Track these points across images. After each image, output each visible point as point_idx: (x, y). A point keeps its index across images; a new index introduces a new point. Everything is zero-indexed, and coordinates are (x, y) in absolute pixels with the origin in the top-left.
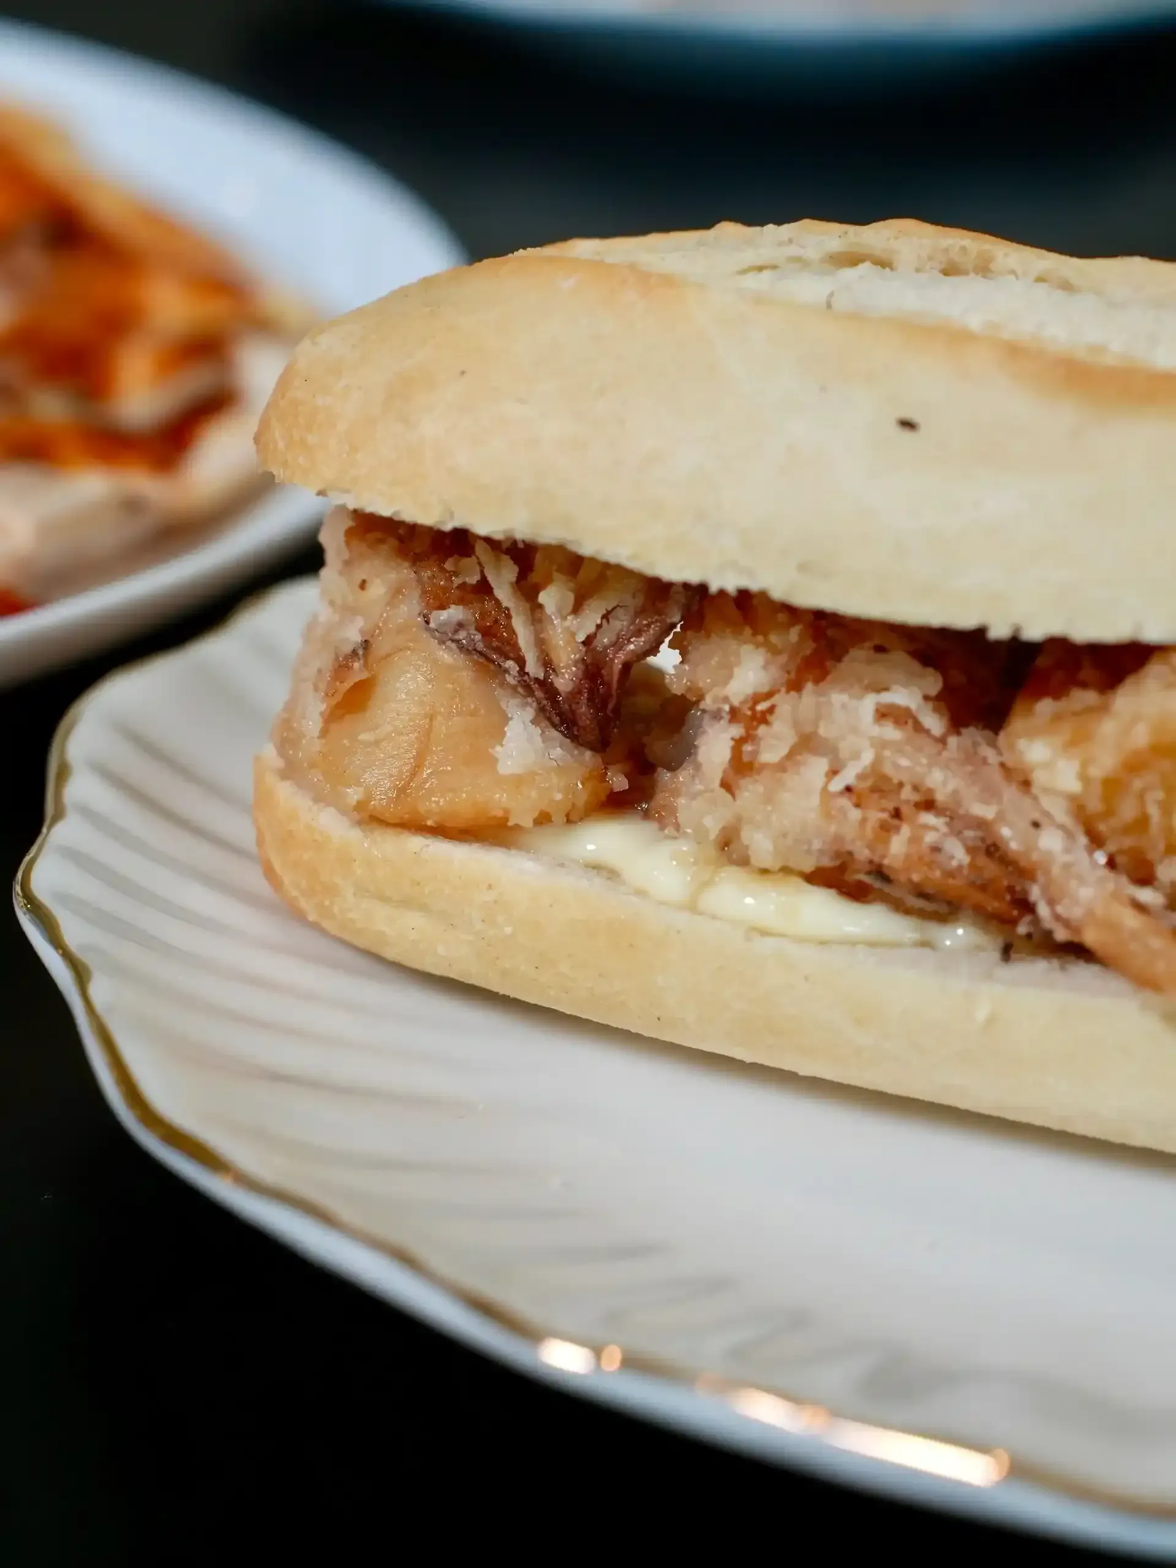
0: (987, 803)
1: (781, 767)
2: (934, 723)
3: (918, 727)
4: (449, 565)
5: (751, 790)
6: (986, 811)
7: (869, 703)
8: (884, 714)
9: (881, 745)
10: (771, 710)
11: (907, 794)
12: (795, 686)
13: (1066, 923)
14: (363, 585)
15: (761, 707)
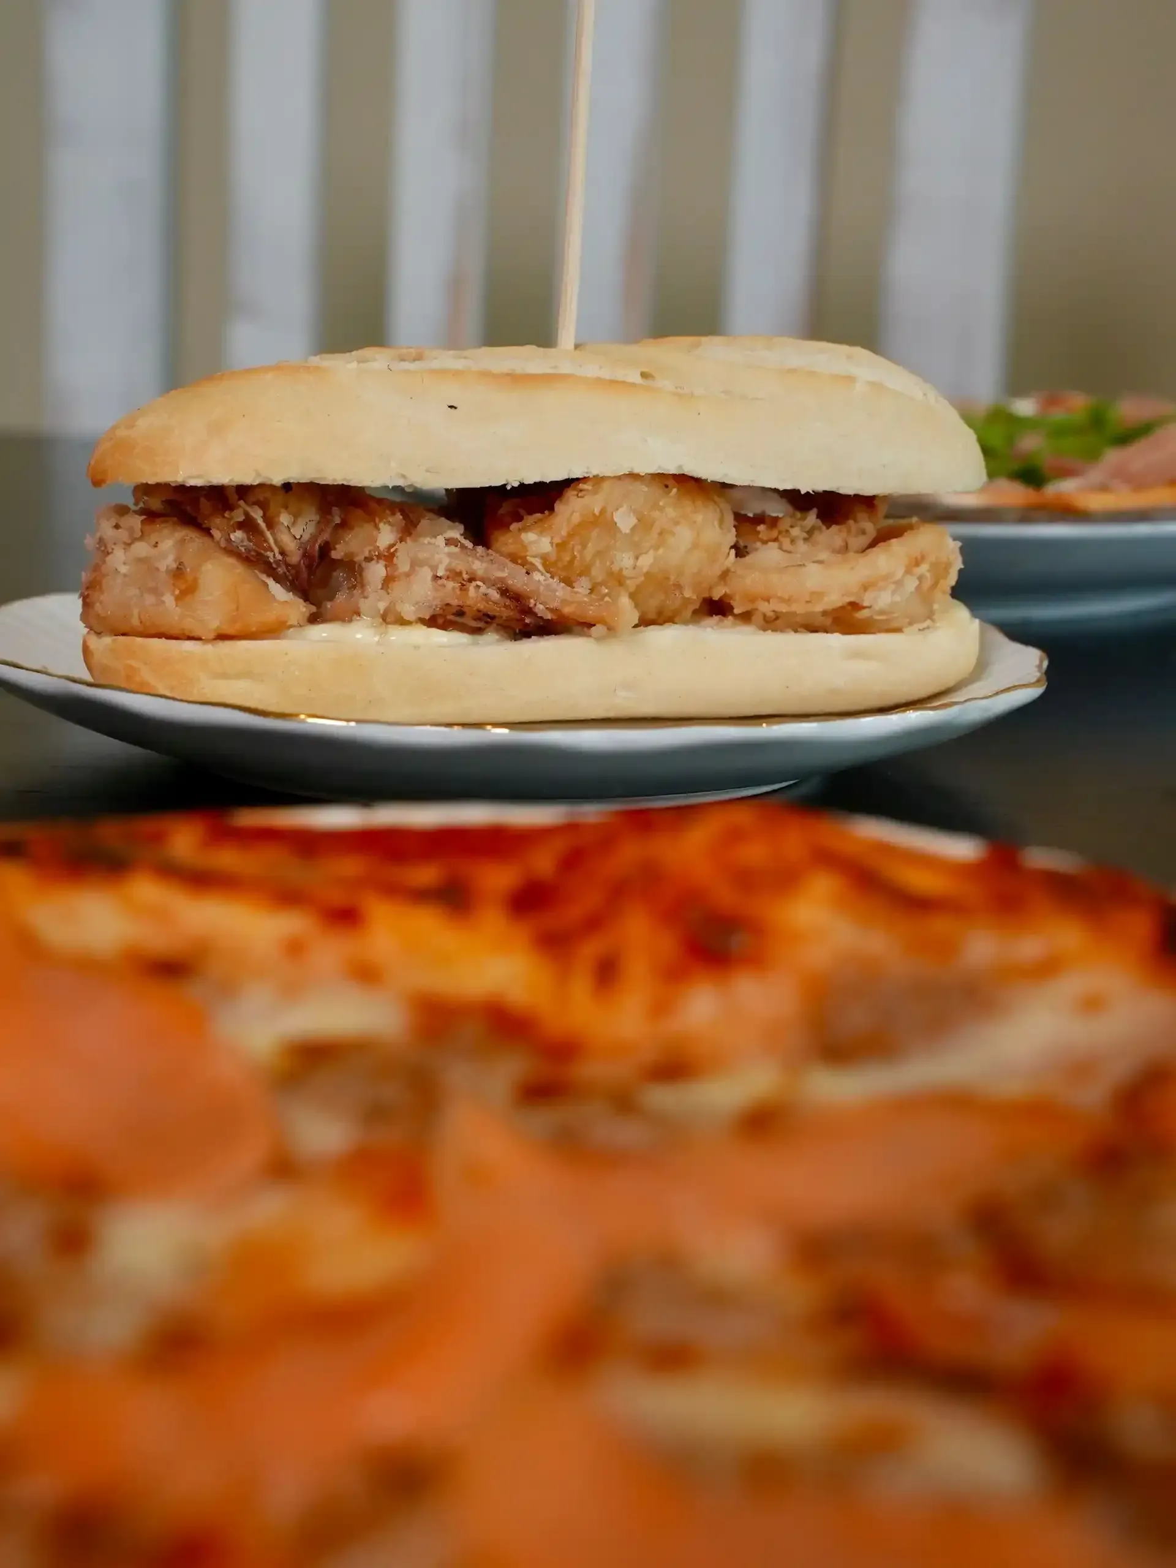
0: (503, 571)
1: (408, 575)
2: (469, 544)
3: (463, 547)
4: (226, 515)
5: (397, 588)
6: (500, 574)
7: (440, 541)
8: (449, 542)
9: (450, 555)
10: (396, 550)
11: (465, 576)
12: (401, 540)
13: (551, 610)
14: (156, 545)
15: (392, 550)
